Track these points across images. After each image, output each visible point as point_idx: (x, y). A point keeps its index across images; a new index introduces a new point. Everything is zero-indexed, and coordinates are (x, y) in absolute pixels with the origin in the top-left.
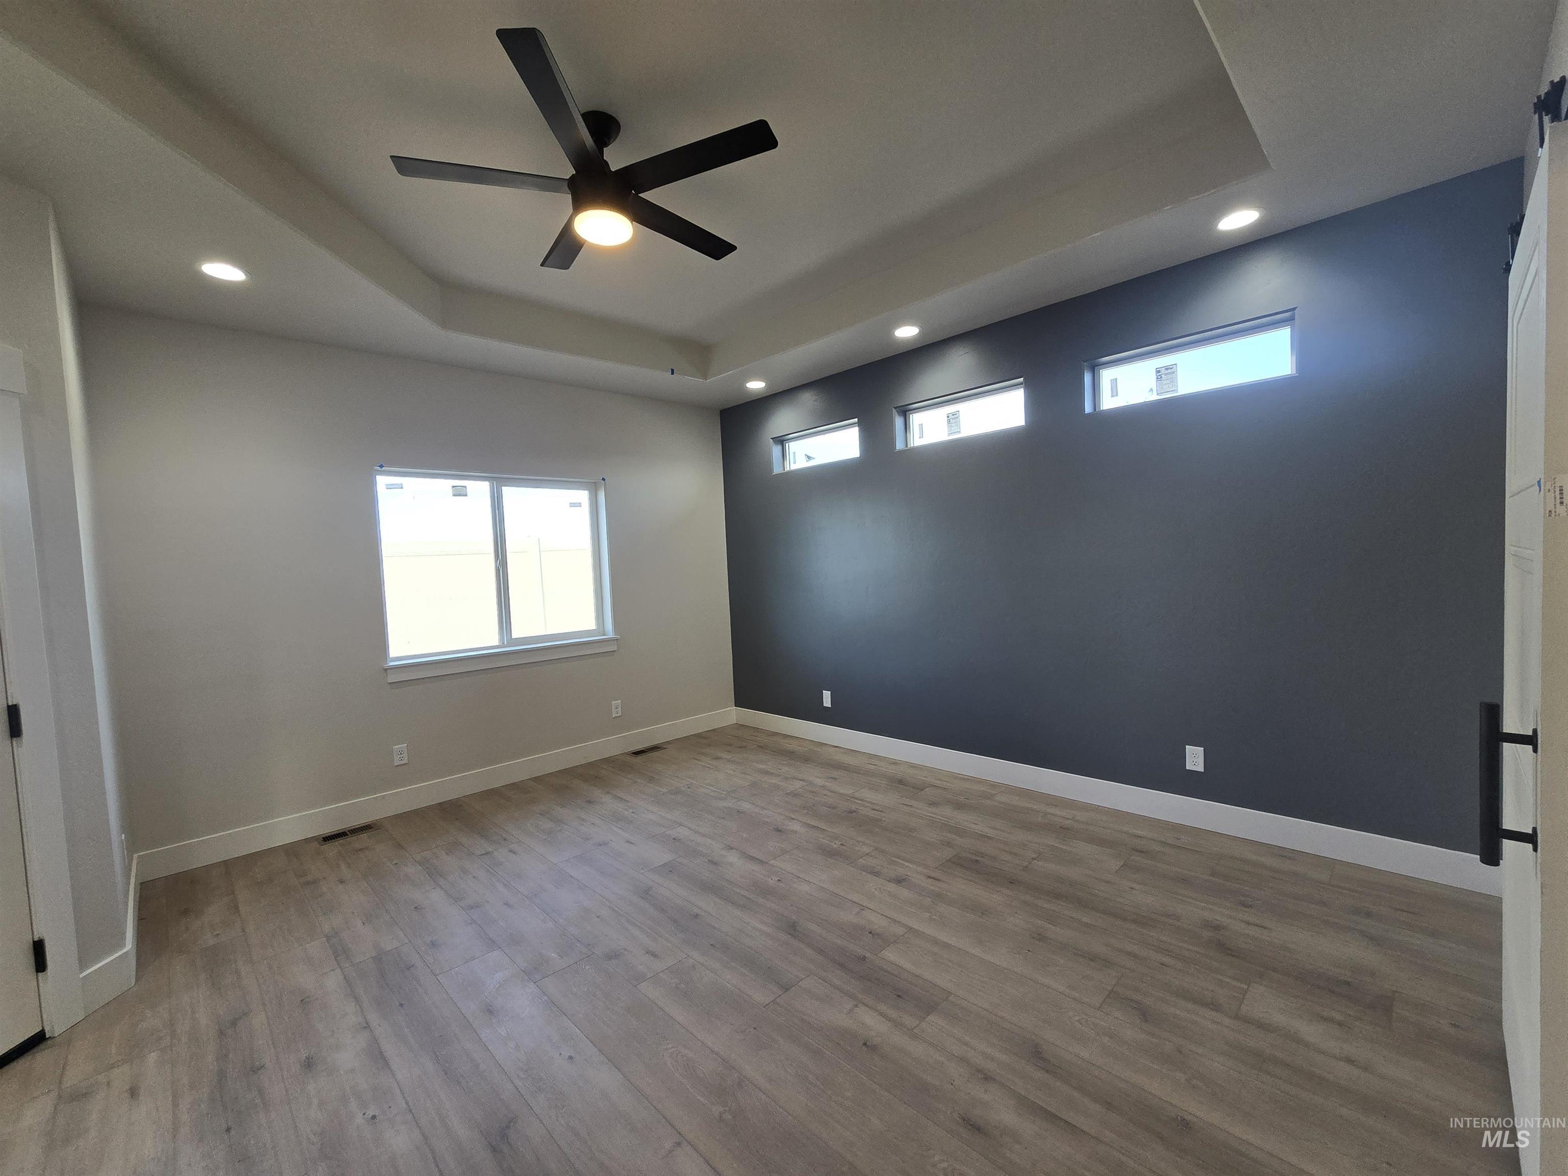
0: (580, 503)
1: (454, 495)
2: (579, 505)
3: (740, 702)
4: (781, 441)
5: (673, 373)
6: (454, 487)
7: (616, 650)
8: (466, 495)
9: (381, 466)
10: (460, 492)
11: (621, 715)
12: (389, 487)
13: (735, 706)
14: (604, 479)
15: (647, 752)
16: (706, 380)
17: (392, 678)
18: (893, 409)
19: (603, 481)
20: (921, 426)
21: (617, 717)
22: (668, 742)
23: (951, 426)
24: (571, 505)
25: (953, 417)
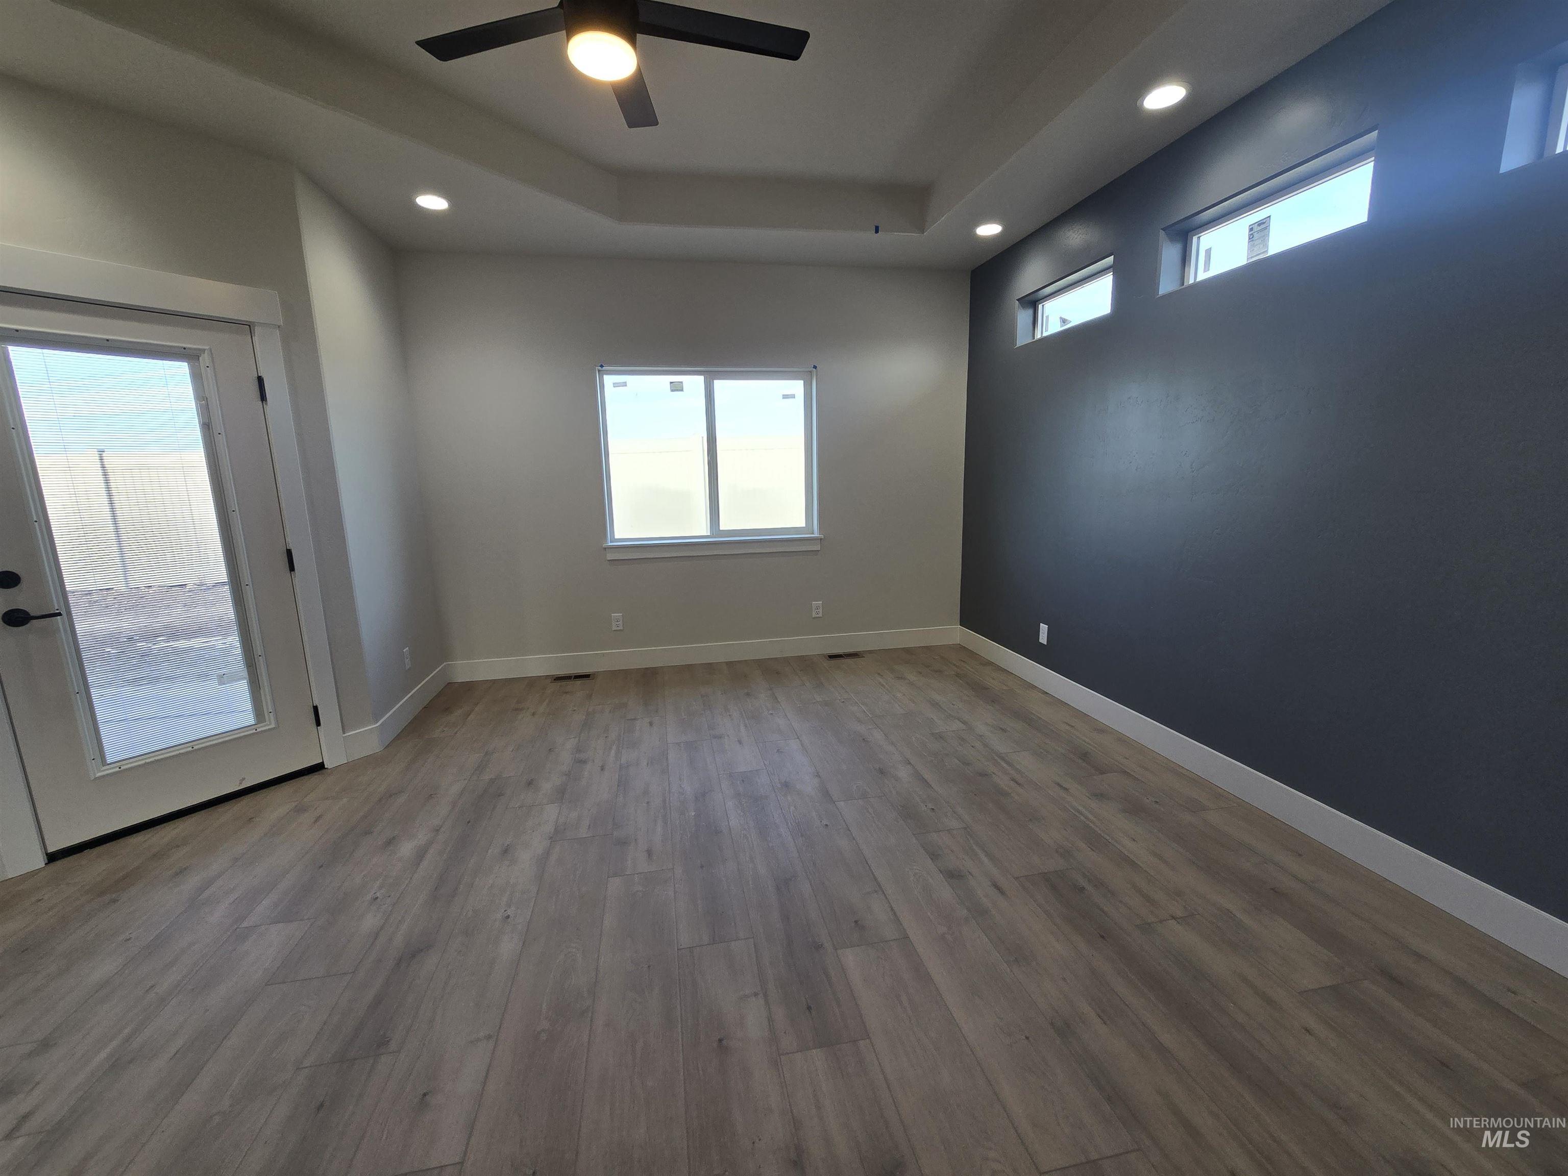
0: (794, 395)
1: (672, 391)
2: (793, 396)
3: (967, 620)
4: (1033, 302)
5: (877, 231)
6: (671, 383)
7: (820, 549)
8: (682, 390)
9: (602, 366)
10: (676, 387)
11: (821, 616)
12: (616, 385)
13: (960, 625)
14: (815, 367)
15: (844, 657)
16: (923, 233)
17: (610, 556)
18: (1161, 231)
19: (814, 369)
20: (1208, 252)
21: (817, 617)
22: (870, 652)
23: (1253, 246)
24: (784, 397)
25: (1259, 228)
